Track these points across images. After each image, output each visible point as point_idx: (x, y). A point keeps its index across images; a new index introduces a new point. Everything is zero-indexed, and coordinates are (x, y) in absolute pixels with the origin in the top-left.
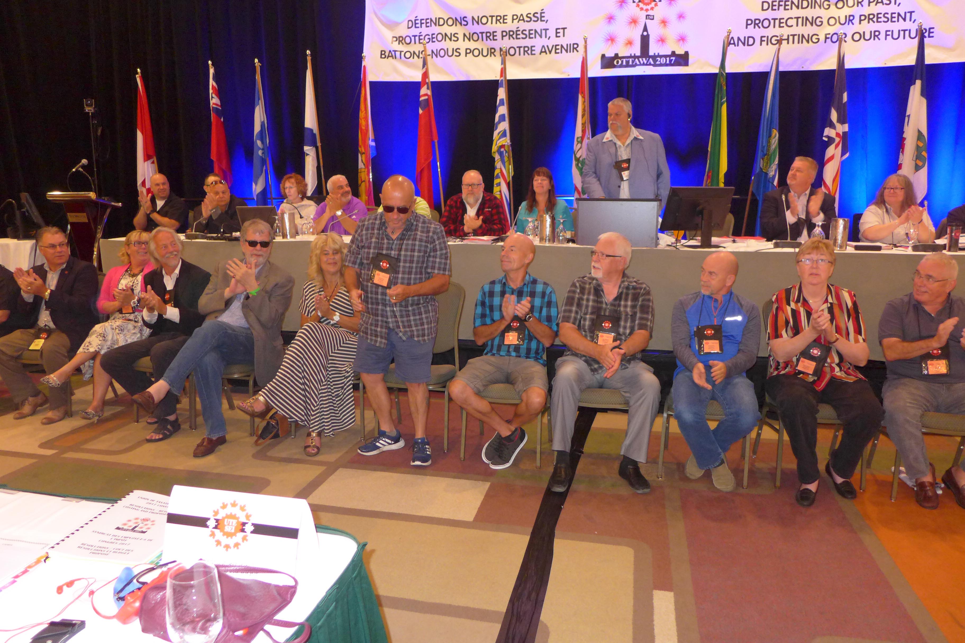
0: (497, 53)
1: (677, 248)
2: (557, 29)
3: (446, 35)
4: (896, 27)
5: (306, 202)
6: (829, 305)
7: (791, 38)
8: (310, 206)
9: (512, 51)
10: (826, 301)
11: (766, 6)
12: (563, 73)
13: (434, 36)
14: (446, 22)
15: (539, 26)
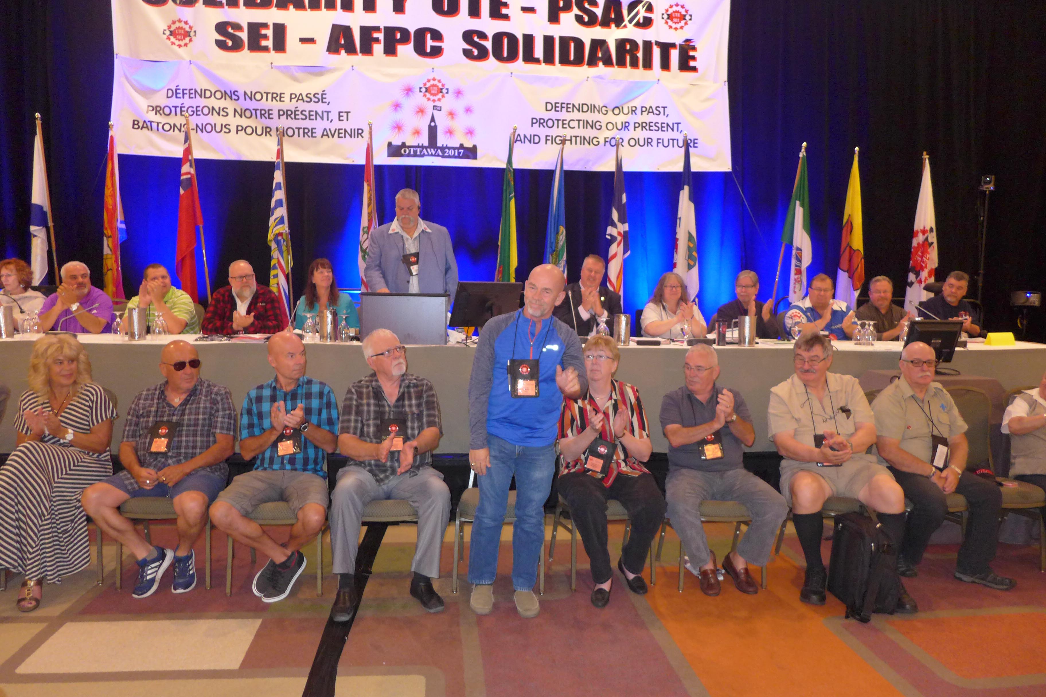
0: (273, 133)
1: (467, 345)
2: (340, 113)
3: (213, 108)
4: (667, 135)
5: (30, 293)
6: (613, 402)
7: (574, 139)
8: (36, 297)
9: (290, 132)
10: (611, 398)
11: (549, 107)
12: (347, 158)
13: (198, 109)
14: (213, 94)
15: (320, 107)
